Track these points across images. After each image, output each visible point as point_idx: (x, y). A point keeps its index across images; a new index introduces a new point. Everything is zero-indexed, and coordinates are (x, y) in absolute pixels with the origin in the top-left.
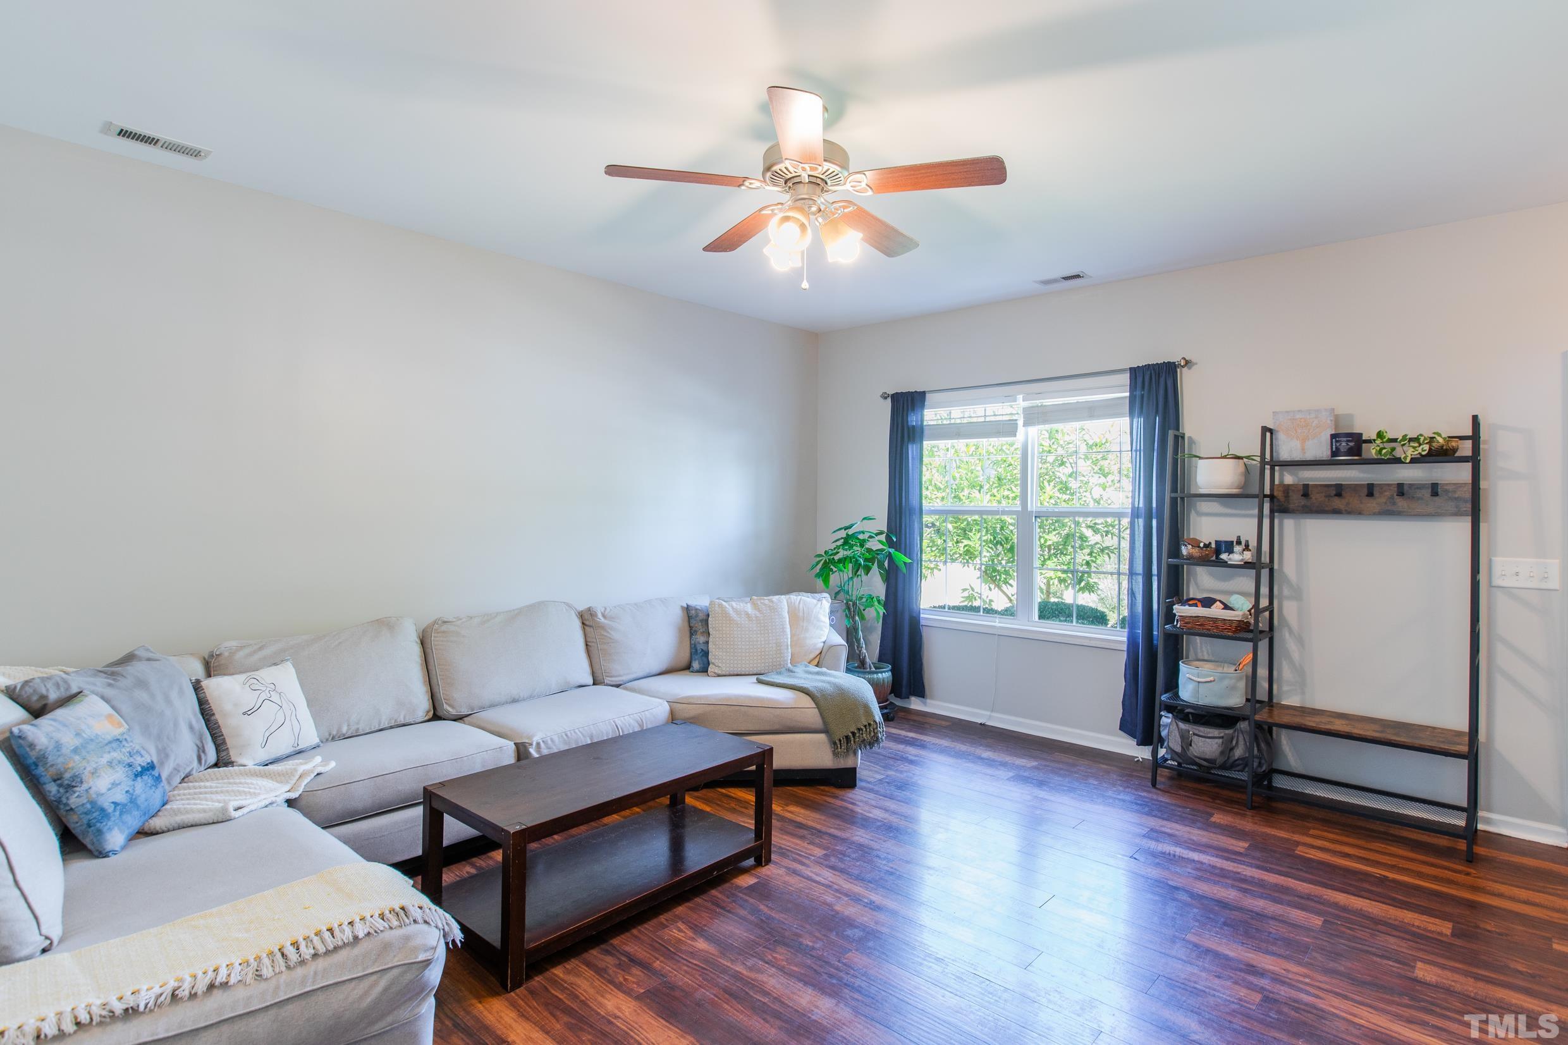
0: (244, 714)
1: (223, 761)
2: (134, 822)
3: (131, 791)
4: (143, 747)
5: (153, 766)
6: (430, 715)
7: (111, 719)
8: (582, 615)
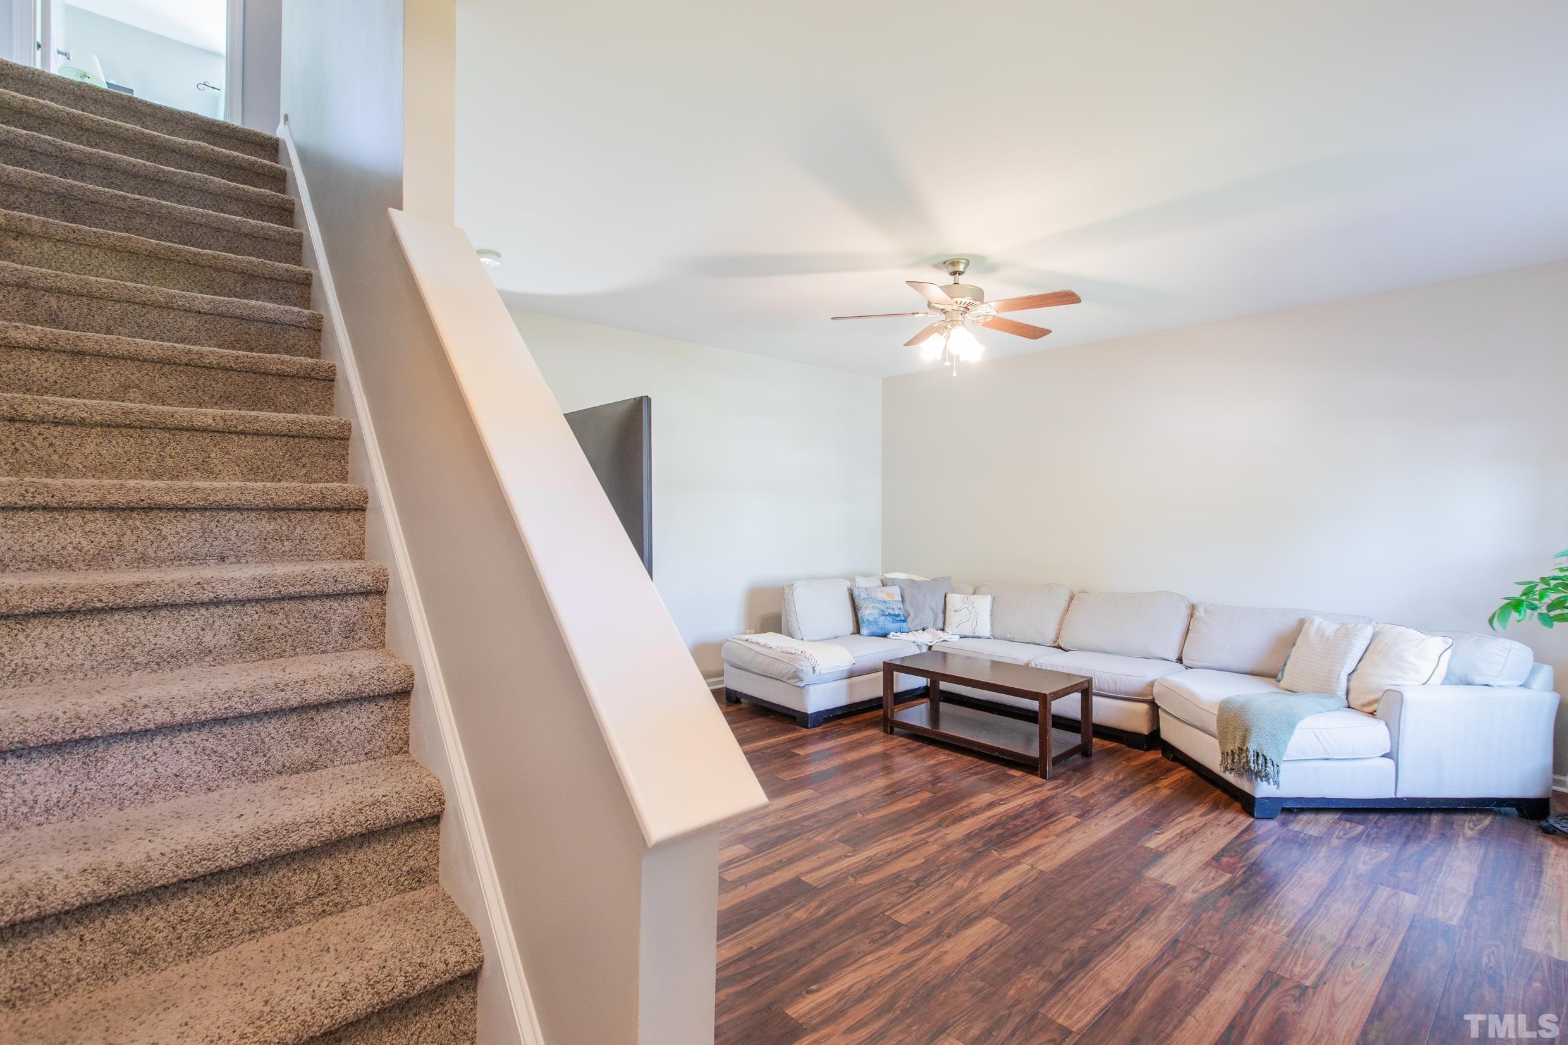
0: (954, 611)
1: (943, 629)
3: (877, 619)
4: (900, 609)
5: (898, 615)
6: (1056, 644)
7: (889, 595)
8: (1193, 608)
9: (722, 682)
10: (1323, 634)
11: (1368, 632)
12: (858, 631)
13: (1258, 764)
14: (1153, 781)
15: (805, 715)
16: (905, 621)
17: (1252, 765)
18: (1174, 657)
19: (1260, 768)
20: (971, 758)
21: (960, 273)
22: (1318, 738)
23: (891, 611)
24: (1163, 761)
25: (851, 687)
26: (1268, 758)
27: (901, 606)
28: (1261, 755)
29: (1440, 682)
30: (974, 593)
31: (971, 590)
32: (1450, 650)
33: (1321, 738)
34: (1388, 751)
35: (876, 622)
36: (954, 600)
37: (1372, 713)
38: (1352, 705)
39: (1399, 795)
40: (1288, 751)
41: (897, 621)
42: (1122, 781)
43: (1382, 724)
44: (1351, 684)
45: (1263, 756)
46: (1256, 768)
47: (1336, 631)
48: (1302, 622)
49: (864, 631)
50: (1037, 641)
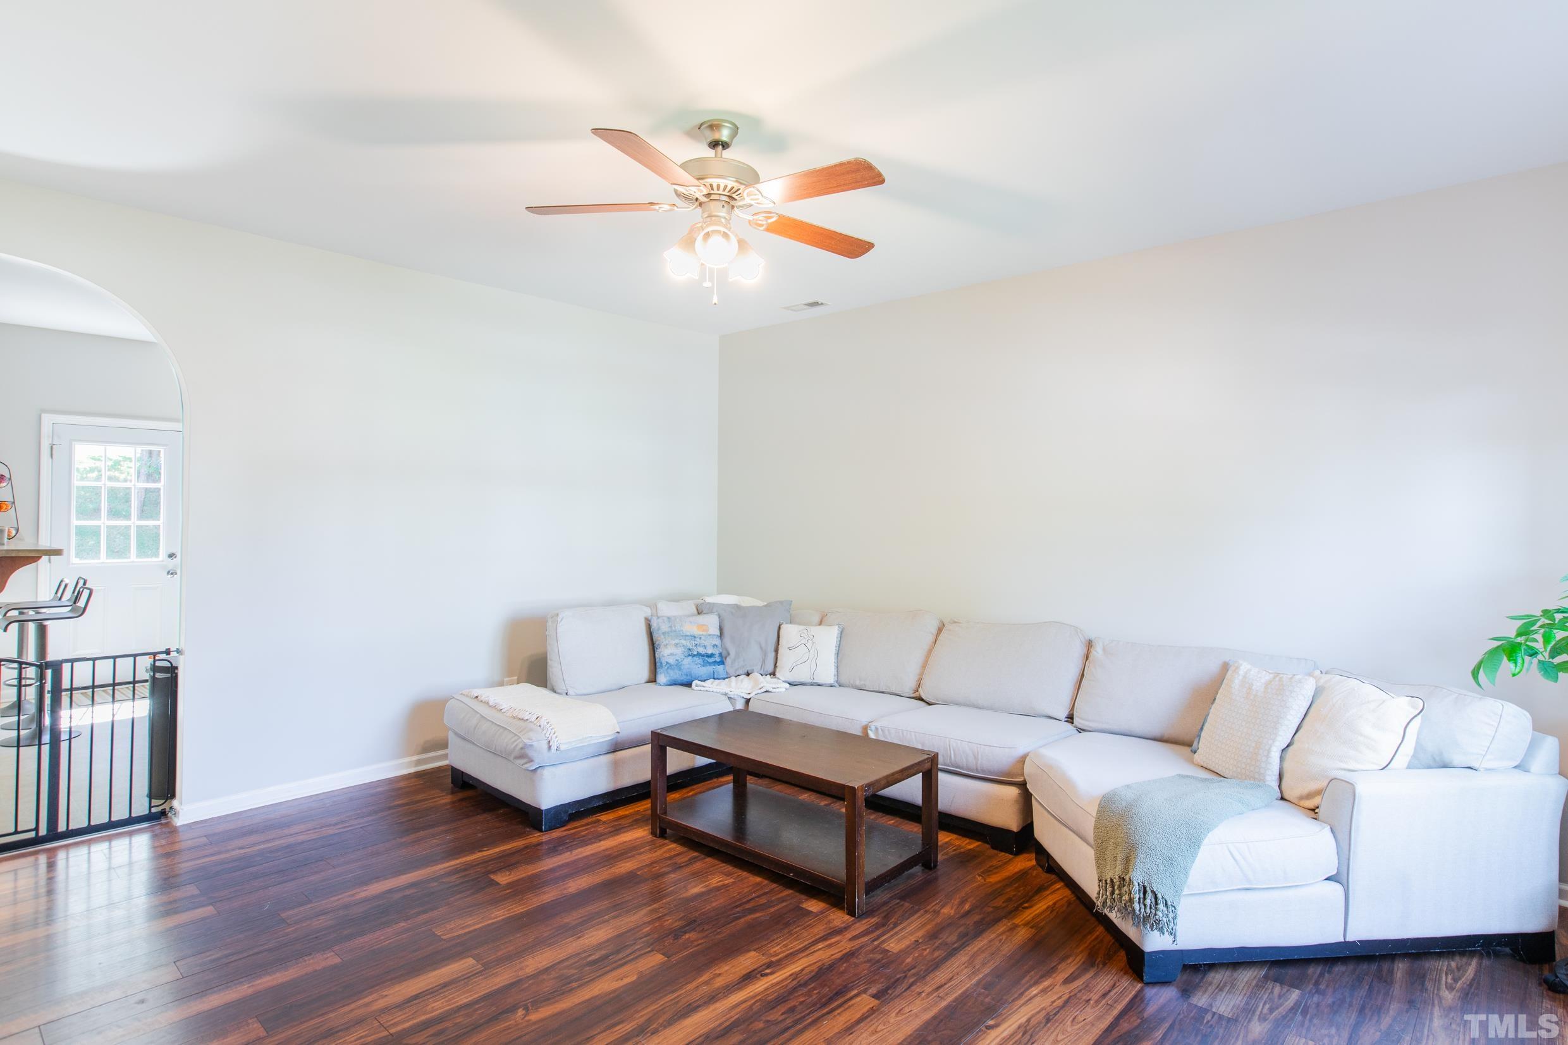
0: (788, 648)
1: (773, 674)
2: (676, 675)
3: (680, 661)
4: (715, 646)
5: (712, 655)
6: (917, 694)
7: (700, 626)
8: (1090, 644)
9: (446, 756)
10: (1250, 689)
11: (1308, 688)
12: (653, 679)
13: (1145, 905)
14: (1010, 913)
15: (539, 811)
16: (722, 663)
17: (1136, 906)
18: (1063, 714)
19: (1148, 910)
20: (758, 879)
21: (725, 145)
22: (1234, 858)
23: (701, 650)
24: (1035, 873)
25: (616, 766)
26: (1160, 896)
27: (717, 642)
28: (1149, 891)
29: (1406, 765)
30: (820, 623)
31: (817, 619)
32: (1419, 717)
33: (1238, 857)
34: (1334, 872)
35: (678, 665)
36: (791, 633)
37: (1313, 810)
38: (1286, 797)
39: (1350, 938)
40: (1190, 880)
41: (710, 664)
42: (968, 913)
43: (1327, 830)
44: (1286, 765)
45: (1153, 892)
46: (1143, 910)
47: (1267, 684)
48: (1225, 667)
49: (662, 678)
50: (894, 690)
